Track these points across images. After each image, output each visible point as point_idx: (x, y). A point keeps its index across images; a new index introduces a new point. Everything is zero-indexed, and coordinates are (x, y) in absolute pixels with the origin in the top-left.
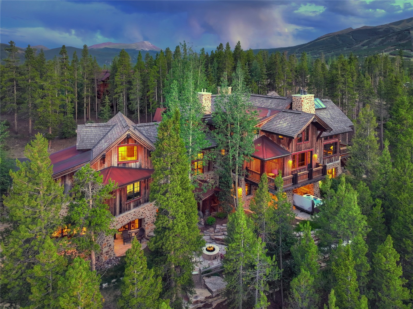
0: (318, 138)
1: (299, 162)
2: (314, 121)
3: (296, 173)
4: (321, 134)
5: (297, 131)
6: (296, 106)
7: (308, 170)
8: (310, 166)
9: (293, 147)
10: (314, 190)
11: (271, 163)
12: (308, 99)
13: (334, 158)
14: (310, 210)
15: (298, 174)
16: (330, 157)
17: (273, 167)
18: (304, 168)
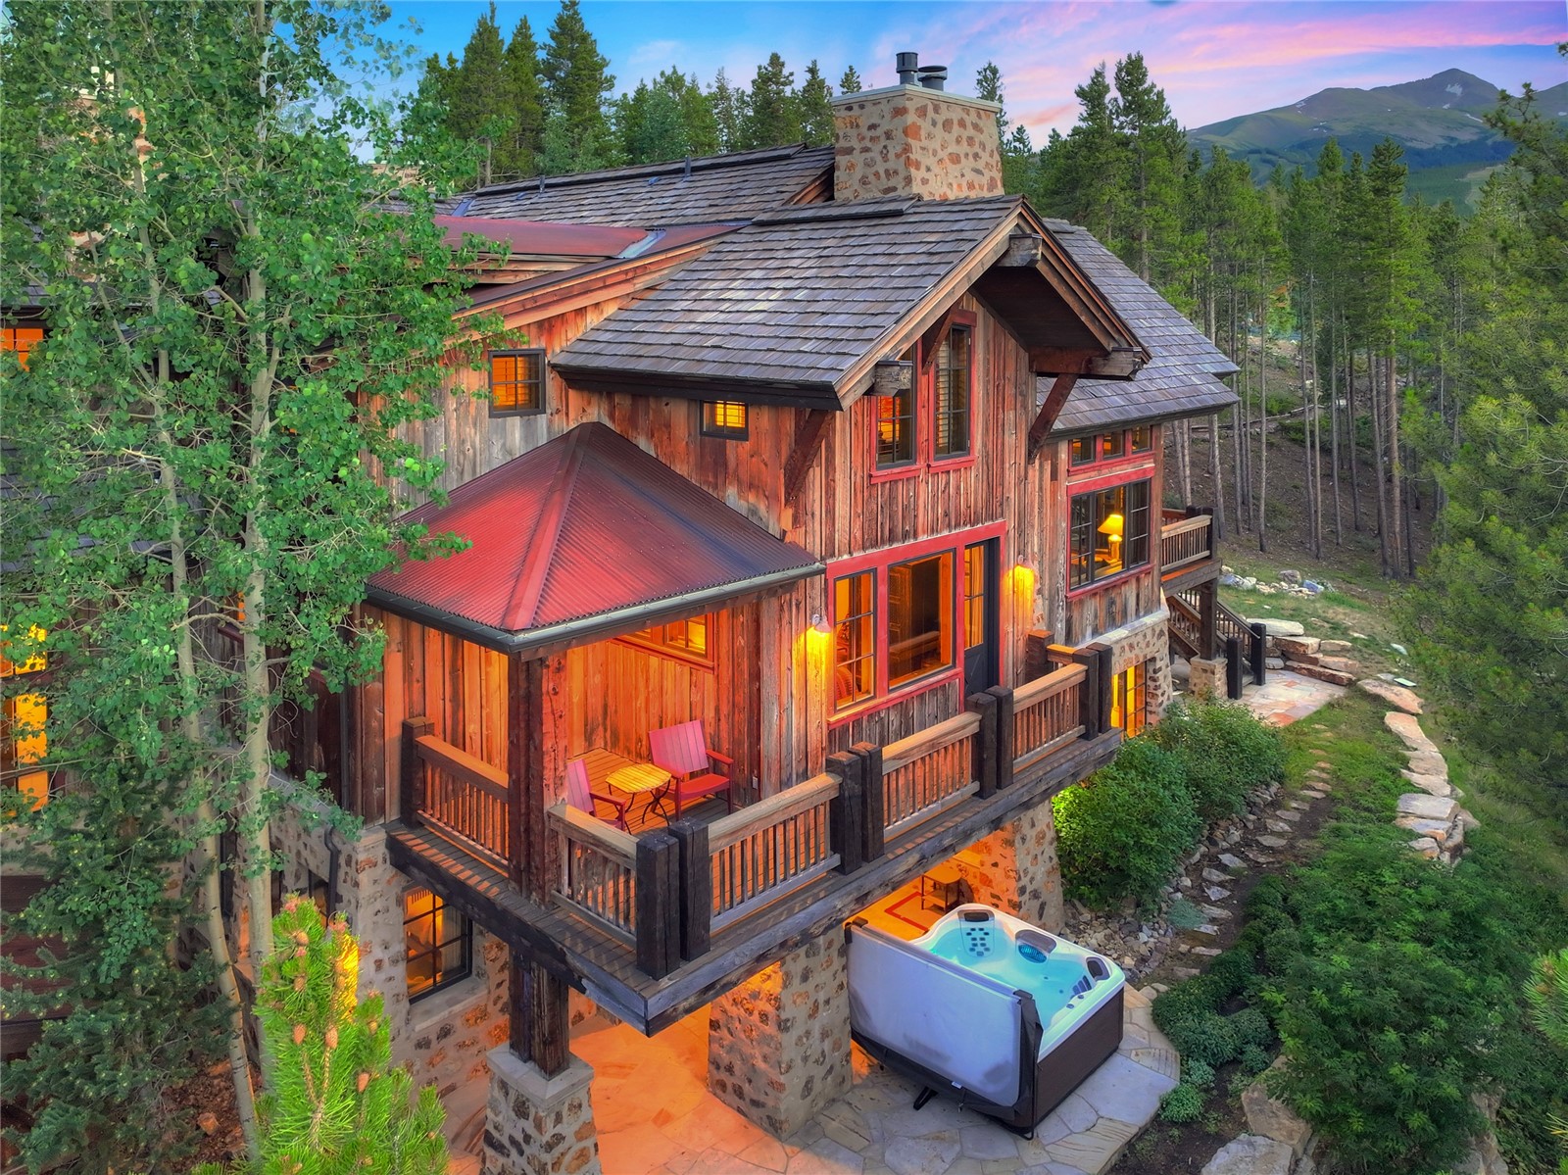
0: (1040, 437)
1: (893, 638)
2: (1017, 260)
3: (864, 746)
4: (1057, 399)
5: (863, 334)
6: (864, 181)
7: (968, 706)
8: (985, 667)
9: (842, 508)
10: (1021, 859)
11: (654, 661)
12: (956, 130)
13: (1130, 592)
14: (1005, 1093)
15: (889, 751)
16: (1107, 589)
17: (669, 700)
18: (941, 688)
